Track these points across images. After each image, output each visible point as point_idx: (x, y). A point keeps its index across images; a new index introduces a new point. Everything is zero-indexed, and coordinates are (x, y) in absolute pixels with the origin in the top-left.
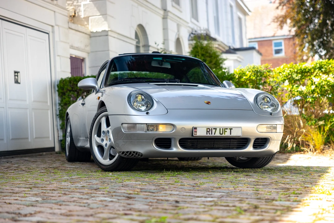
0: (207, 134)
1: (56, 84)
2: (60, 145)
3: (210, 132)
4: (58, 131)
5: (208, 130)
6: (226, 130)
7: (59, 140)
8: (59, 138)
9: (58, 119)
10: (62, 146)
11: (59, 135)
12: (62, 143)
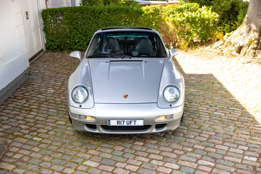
0: (118, 124)
1: (41, 12)
2: (45, 46)
3: (120, 123)
4: (44, 39)
5: (118, 122)
6: (131, 122)
7: (44, 44)
8: (45, 42)
9: (43, 32)
10: (47, 47)
11: (45, 41)
12: (46, 45)
